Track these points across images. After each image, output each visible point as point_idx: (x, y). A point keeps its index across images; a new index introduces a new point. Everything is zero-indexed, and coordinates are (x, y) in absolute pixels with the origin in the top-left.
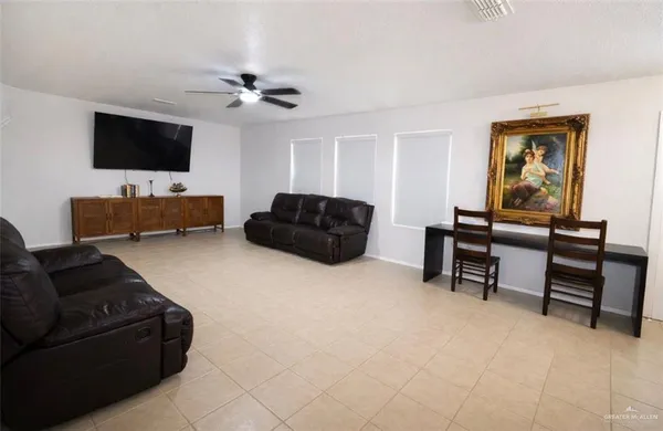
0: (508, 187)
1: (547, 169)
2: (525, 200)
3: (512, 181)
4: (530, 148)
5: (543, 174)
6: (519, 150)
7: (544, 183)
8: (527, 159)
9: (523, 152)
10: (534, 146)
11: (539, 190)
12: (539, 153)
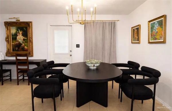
0: (13, 44)
1: (24, 38)
2: (19, 48)
3: (14, 42)
4: (18, 31)
5: (22, 39)
6: (15, 32)
7: (23, 42)
8: (18, 34)
9: (16, 32)
10: (19, 30)
11: (22, 44)
12: (21, 33)
